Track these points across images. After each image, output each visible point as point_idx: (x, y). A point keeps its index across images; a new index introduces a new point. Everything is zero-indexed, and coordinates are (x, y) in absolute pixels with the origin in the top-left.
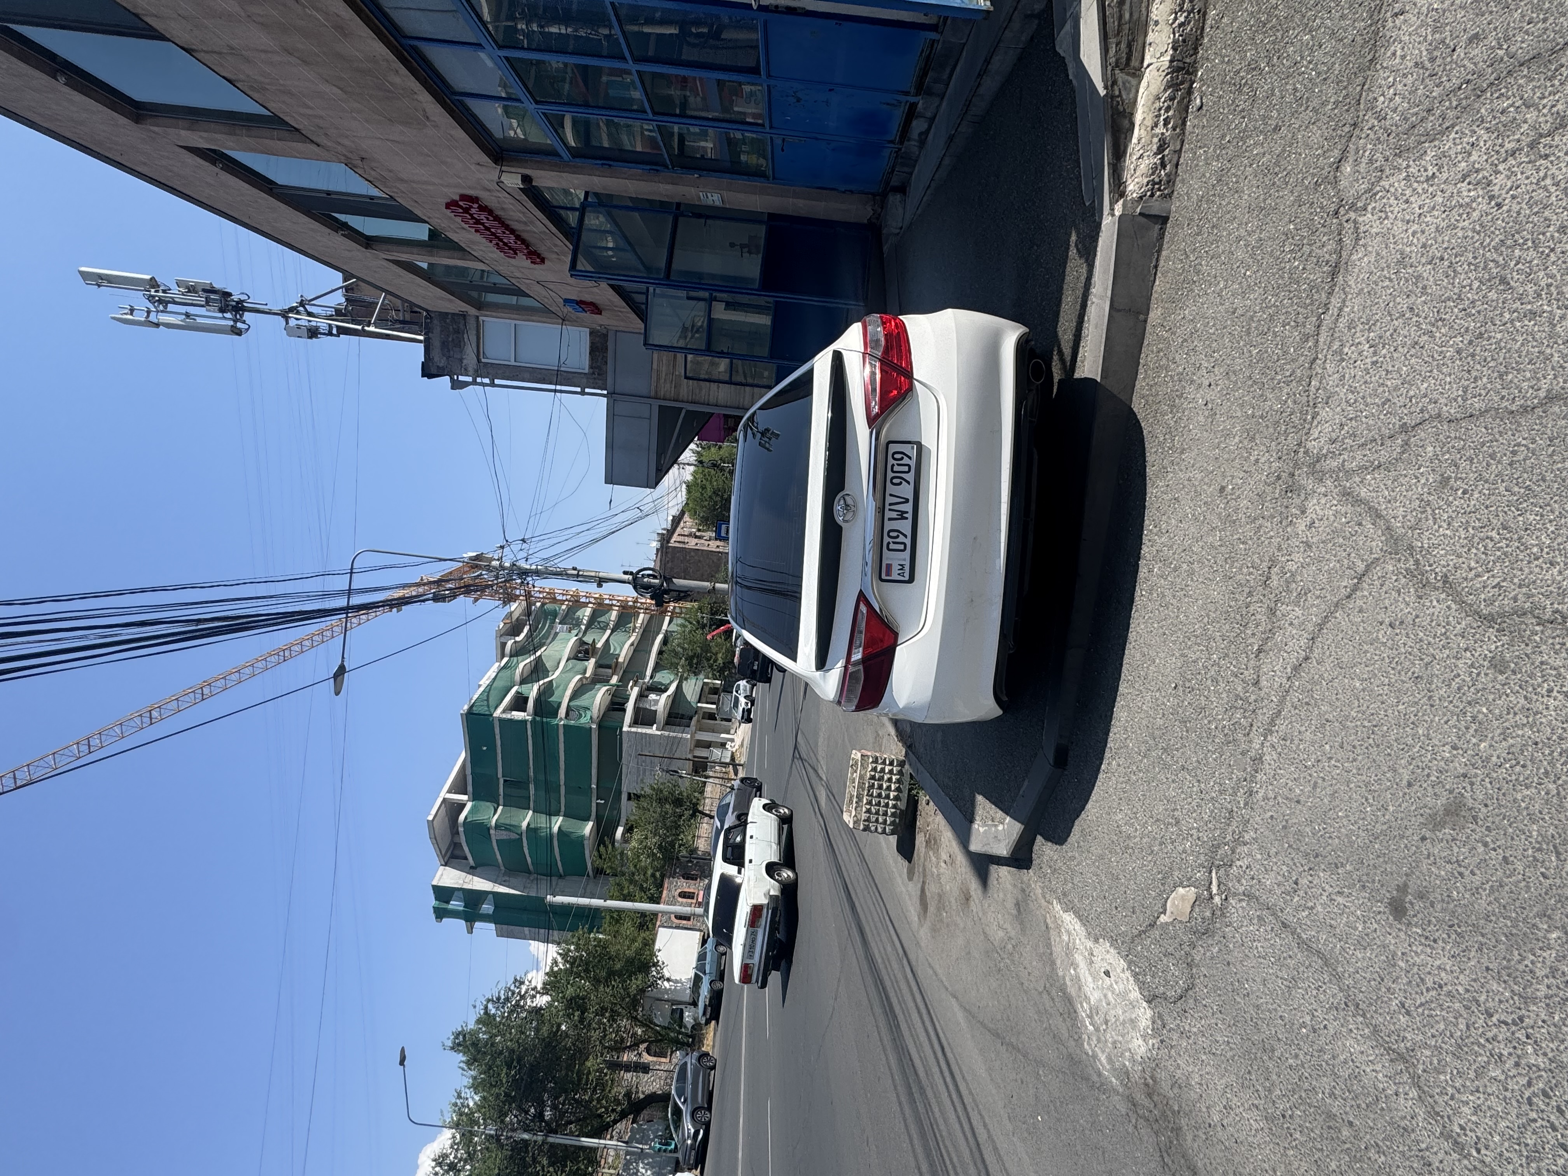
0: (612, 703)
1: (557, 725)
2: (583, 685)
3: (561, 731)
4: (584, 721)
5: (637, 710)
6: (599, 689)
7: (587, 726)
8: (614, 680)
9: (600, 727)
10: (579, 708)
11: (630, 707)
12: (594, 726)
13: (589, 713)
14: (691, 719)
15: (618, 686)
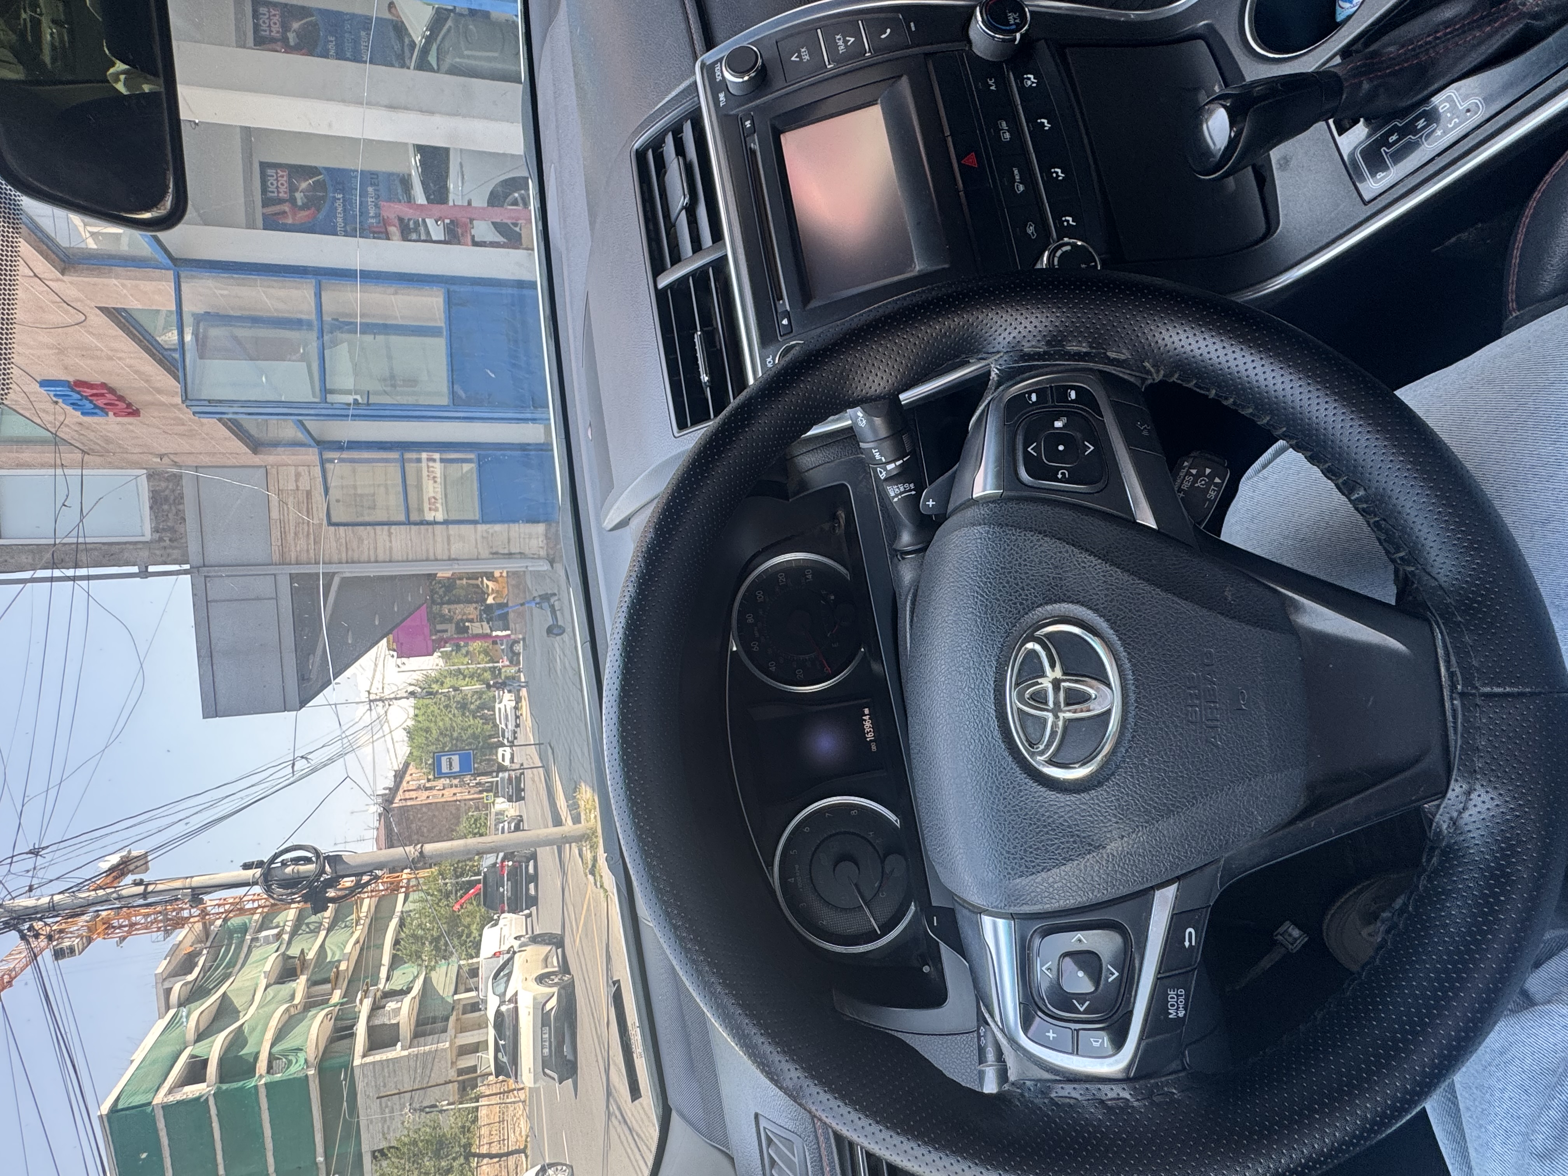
0: (336, 1030)
1: (256, 1087)
2: (291, 1017)
3: (263, 1093)
4: (295, 1070)
5: (371, 1030)
6: (315, 1016)
7: (301, 1075)
8: (337, 996)
9: (321, 1070)
10: (285, 1053)
11: (361, 1029)
12: (311, 1072)
13: (302, 1056)
14: (447, 1019)
15: (342, 1004)
